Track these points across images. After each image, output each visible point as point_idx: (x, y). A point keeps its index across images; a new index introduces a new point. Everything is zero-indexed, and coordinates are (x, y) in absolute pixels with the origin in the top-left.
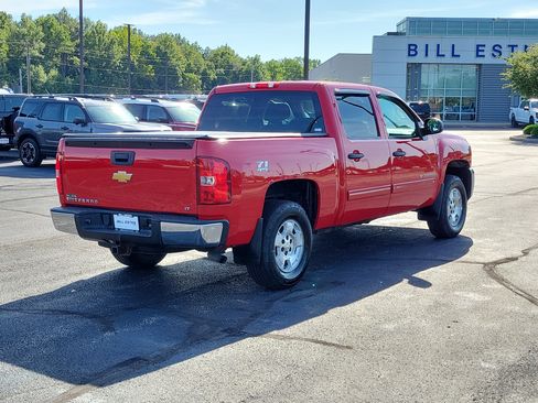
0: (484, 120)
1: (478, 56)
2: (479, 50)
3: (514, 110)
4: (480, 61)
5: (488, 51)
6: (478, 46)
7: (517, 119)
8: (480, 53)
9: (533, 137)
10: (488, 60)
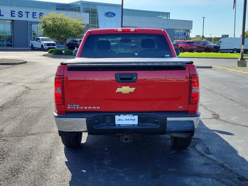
0: (18, 47)
1: (12, 16)
2: (12, 13)
3: (32, 42)
4: (13, 18)
5: (16, 14)
6: (12, 11)
7: (34, 46)
8: (13, 15)
9: (55, 54)
10: (17, 18)
